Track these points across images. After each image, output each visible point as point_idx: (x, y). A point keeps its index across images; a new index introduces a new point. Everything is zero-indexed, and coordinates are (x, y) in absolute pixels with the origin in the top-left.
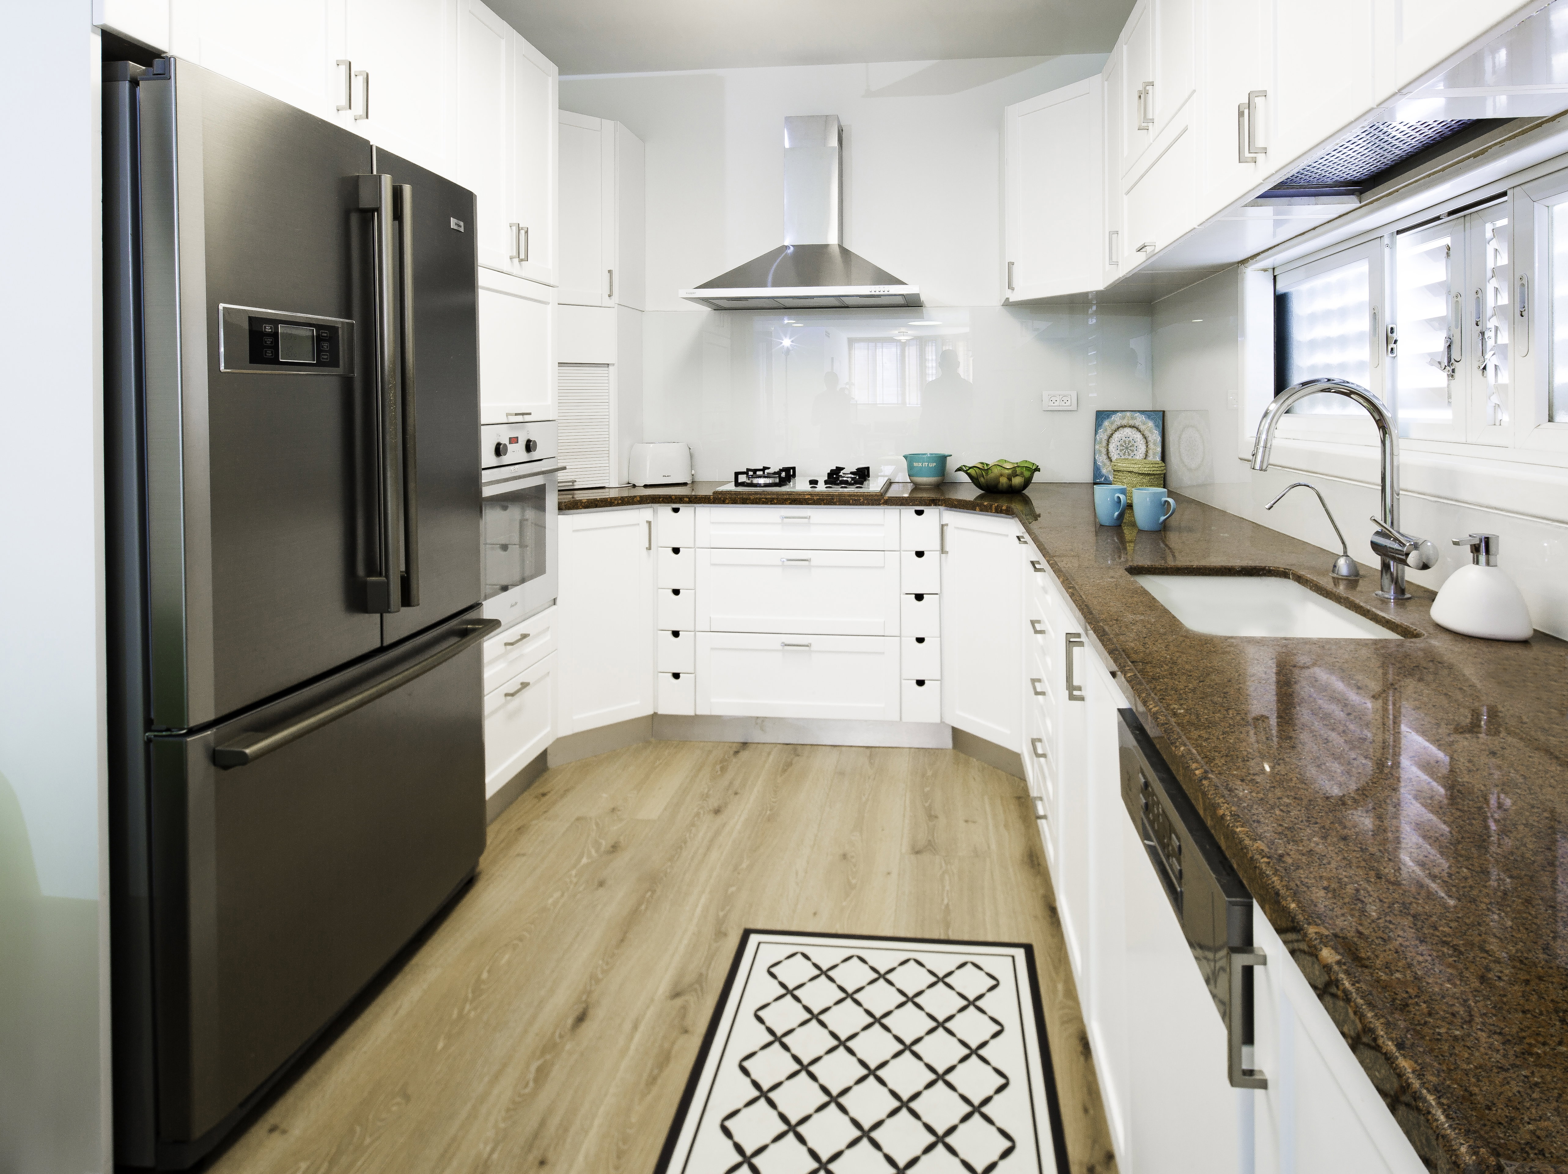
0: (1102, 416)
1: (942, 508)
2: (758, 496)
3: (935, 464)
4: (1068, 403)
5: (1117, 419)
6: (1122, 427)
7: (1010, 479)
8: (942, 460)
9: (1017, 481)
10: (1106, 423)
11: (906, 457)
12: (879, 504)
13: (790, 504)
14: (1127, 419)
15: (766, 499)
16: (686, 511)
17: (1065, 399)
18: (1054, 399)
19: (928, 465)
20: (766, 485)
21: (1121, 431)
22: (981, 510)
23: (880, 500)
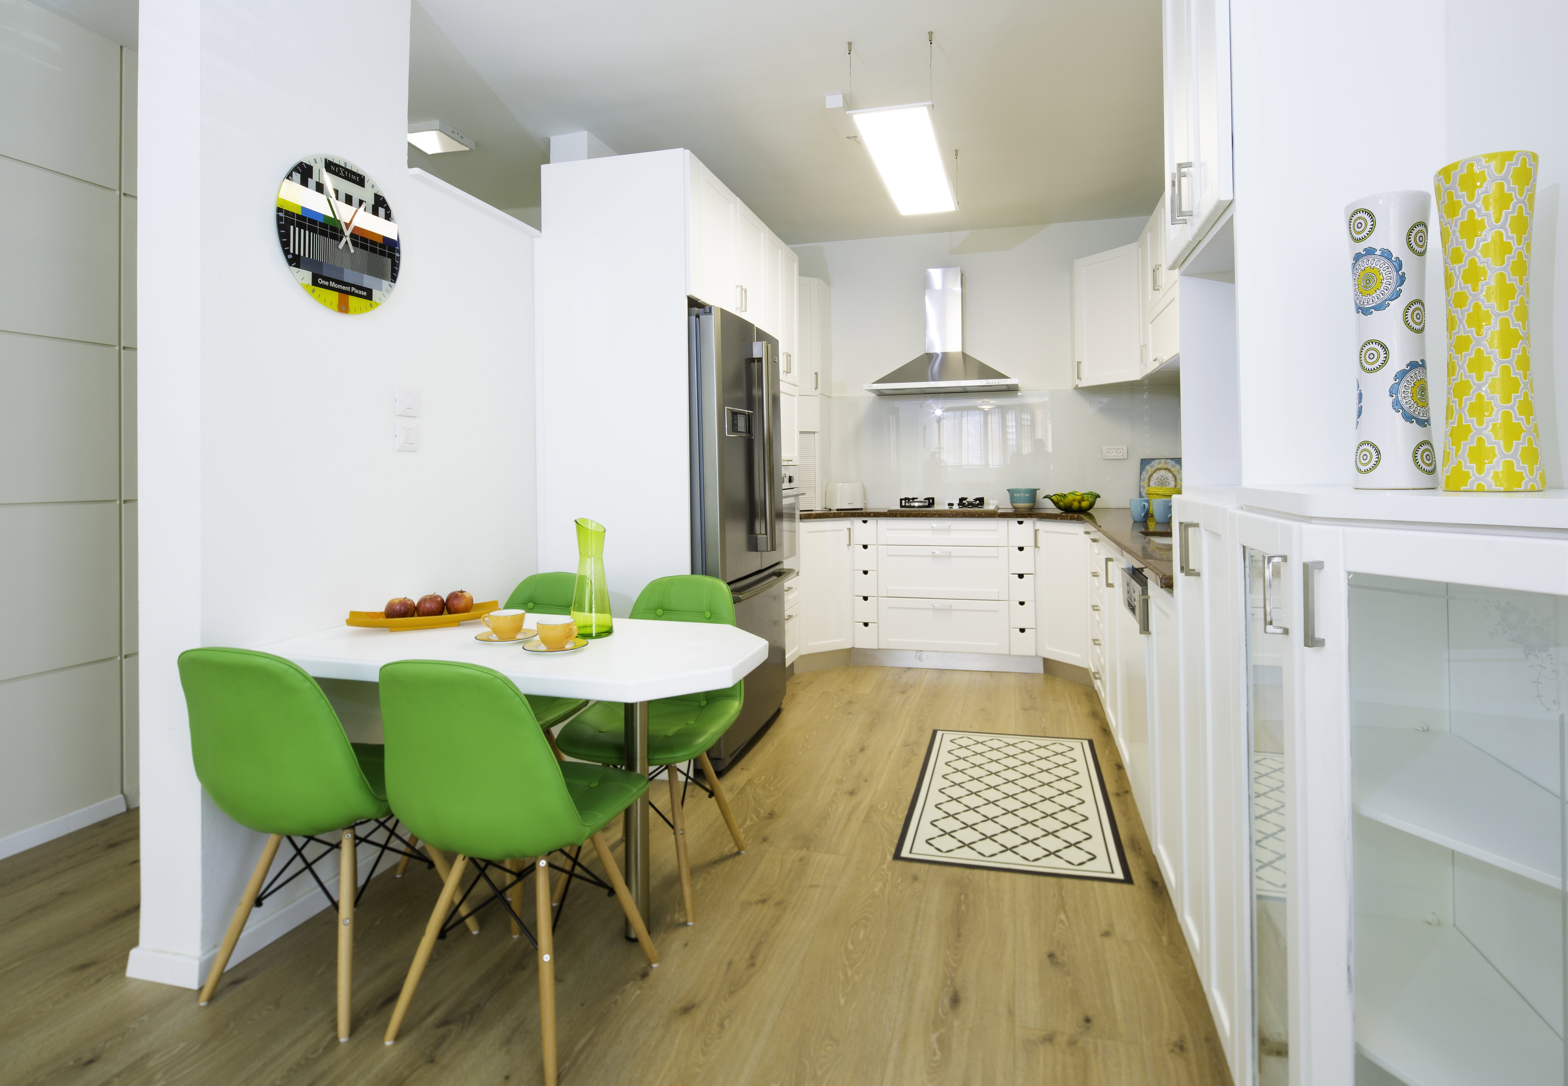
0: (1144, 462)
1: (1035, 519)
2: (917, 513)
3: (1029, 495)
4: (1121, 454)
5: (1156, 465)
6: (1158, 469)
7: (1080, 503)
8: (1033, 492)
9: (1085, 504)
10: (1148, 467)
11: (1009, 490)
12: (995, 517)
13: (938, 517)
14: (1162, 465)
15: (922, 514)
16: (872, 522)
17: (1118, 451)
18: (1111, 451)
19: (1024, 495)
20: (919, 507)
21: (1158, 472)
22: (1061, 519)
23: (995, 514)
